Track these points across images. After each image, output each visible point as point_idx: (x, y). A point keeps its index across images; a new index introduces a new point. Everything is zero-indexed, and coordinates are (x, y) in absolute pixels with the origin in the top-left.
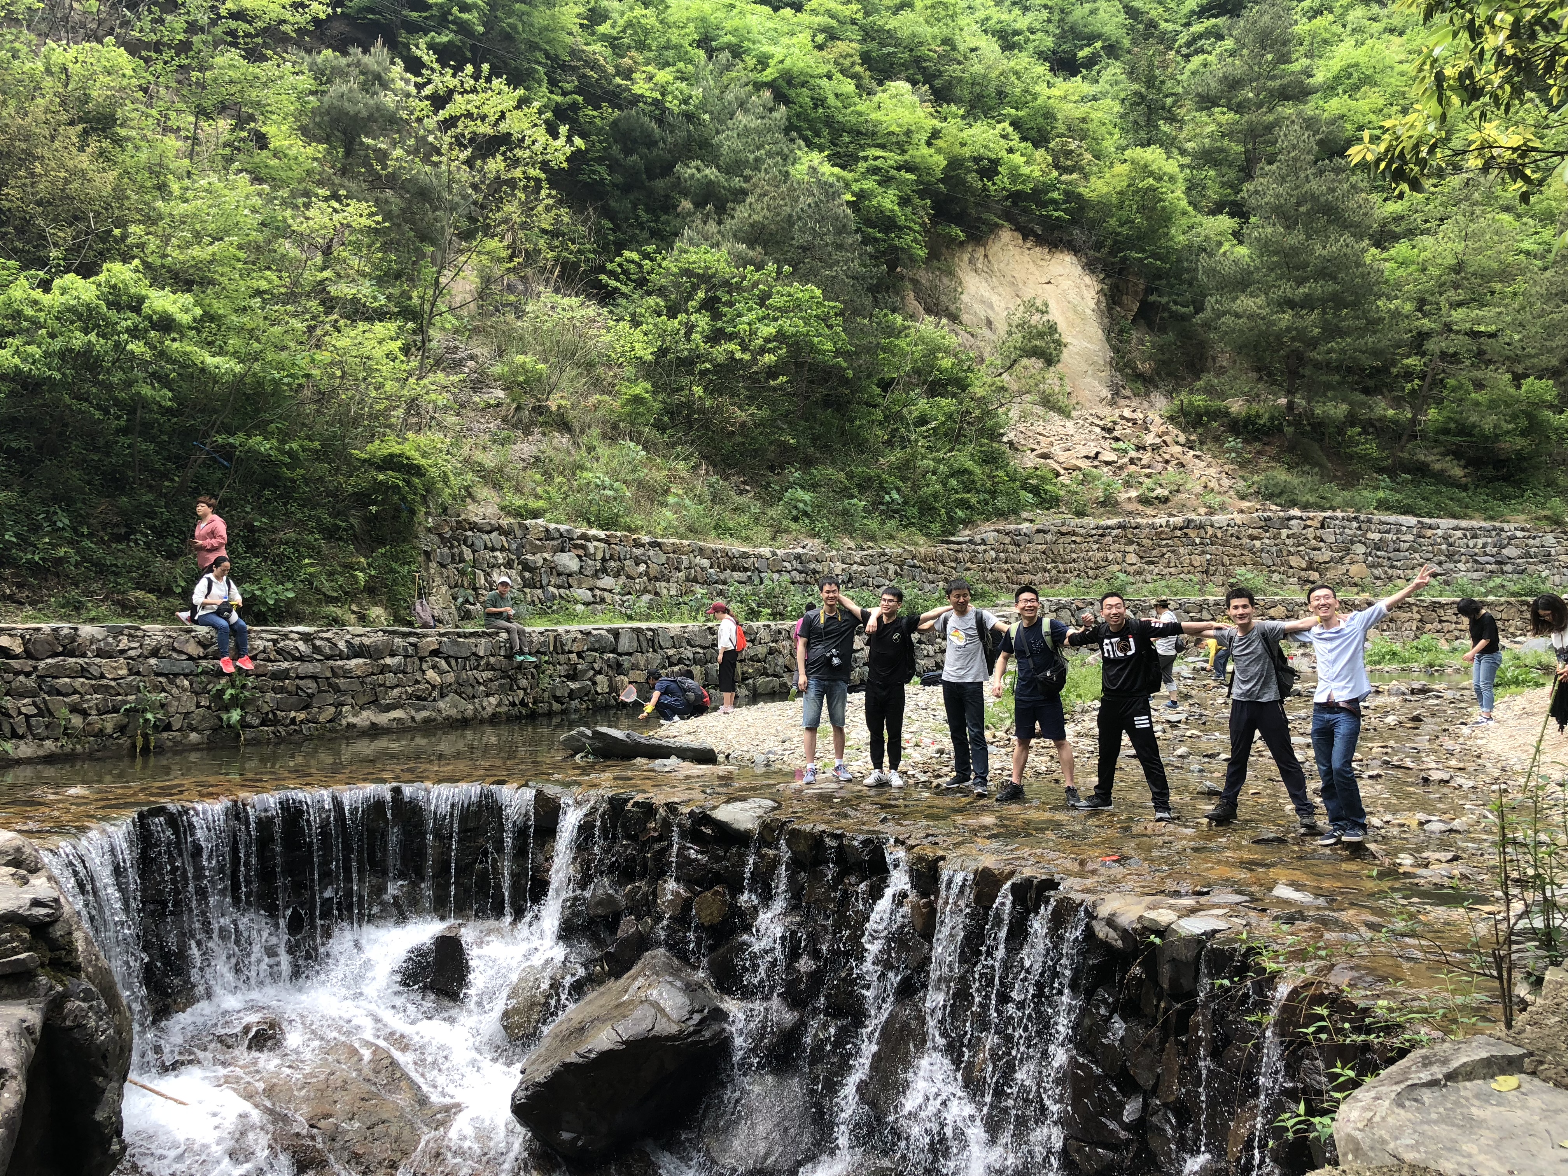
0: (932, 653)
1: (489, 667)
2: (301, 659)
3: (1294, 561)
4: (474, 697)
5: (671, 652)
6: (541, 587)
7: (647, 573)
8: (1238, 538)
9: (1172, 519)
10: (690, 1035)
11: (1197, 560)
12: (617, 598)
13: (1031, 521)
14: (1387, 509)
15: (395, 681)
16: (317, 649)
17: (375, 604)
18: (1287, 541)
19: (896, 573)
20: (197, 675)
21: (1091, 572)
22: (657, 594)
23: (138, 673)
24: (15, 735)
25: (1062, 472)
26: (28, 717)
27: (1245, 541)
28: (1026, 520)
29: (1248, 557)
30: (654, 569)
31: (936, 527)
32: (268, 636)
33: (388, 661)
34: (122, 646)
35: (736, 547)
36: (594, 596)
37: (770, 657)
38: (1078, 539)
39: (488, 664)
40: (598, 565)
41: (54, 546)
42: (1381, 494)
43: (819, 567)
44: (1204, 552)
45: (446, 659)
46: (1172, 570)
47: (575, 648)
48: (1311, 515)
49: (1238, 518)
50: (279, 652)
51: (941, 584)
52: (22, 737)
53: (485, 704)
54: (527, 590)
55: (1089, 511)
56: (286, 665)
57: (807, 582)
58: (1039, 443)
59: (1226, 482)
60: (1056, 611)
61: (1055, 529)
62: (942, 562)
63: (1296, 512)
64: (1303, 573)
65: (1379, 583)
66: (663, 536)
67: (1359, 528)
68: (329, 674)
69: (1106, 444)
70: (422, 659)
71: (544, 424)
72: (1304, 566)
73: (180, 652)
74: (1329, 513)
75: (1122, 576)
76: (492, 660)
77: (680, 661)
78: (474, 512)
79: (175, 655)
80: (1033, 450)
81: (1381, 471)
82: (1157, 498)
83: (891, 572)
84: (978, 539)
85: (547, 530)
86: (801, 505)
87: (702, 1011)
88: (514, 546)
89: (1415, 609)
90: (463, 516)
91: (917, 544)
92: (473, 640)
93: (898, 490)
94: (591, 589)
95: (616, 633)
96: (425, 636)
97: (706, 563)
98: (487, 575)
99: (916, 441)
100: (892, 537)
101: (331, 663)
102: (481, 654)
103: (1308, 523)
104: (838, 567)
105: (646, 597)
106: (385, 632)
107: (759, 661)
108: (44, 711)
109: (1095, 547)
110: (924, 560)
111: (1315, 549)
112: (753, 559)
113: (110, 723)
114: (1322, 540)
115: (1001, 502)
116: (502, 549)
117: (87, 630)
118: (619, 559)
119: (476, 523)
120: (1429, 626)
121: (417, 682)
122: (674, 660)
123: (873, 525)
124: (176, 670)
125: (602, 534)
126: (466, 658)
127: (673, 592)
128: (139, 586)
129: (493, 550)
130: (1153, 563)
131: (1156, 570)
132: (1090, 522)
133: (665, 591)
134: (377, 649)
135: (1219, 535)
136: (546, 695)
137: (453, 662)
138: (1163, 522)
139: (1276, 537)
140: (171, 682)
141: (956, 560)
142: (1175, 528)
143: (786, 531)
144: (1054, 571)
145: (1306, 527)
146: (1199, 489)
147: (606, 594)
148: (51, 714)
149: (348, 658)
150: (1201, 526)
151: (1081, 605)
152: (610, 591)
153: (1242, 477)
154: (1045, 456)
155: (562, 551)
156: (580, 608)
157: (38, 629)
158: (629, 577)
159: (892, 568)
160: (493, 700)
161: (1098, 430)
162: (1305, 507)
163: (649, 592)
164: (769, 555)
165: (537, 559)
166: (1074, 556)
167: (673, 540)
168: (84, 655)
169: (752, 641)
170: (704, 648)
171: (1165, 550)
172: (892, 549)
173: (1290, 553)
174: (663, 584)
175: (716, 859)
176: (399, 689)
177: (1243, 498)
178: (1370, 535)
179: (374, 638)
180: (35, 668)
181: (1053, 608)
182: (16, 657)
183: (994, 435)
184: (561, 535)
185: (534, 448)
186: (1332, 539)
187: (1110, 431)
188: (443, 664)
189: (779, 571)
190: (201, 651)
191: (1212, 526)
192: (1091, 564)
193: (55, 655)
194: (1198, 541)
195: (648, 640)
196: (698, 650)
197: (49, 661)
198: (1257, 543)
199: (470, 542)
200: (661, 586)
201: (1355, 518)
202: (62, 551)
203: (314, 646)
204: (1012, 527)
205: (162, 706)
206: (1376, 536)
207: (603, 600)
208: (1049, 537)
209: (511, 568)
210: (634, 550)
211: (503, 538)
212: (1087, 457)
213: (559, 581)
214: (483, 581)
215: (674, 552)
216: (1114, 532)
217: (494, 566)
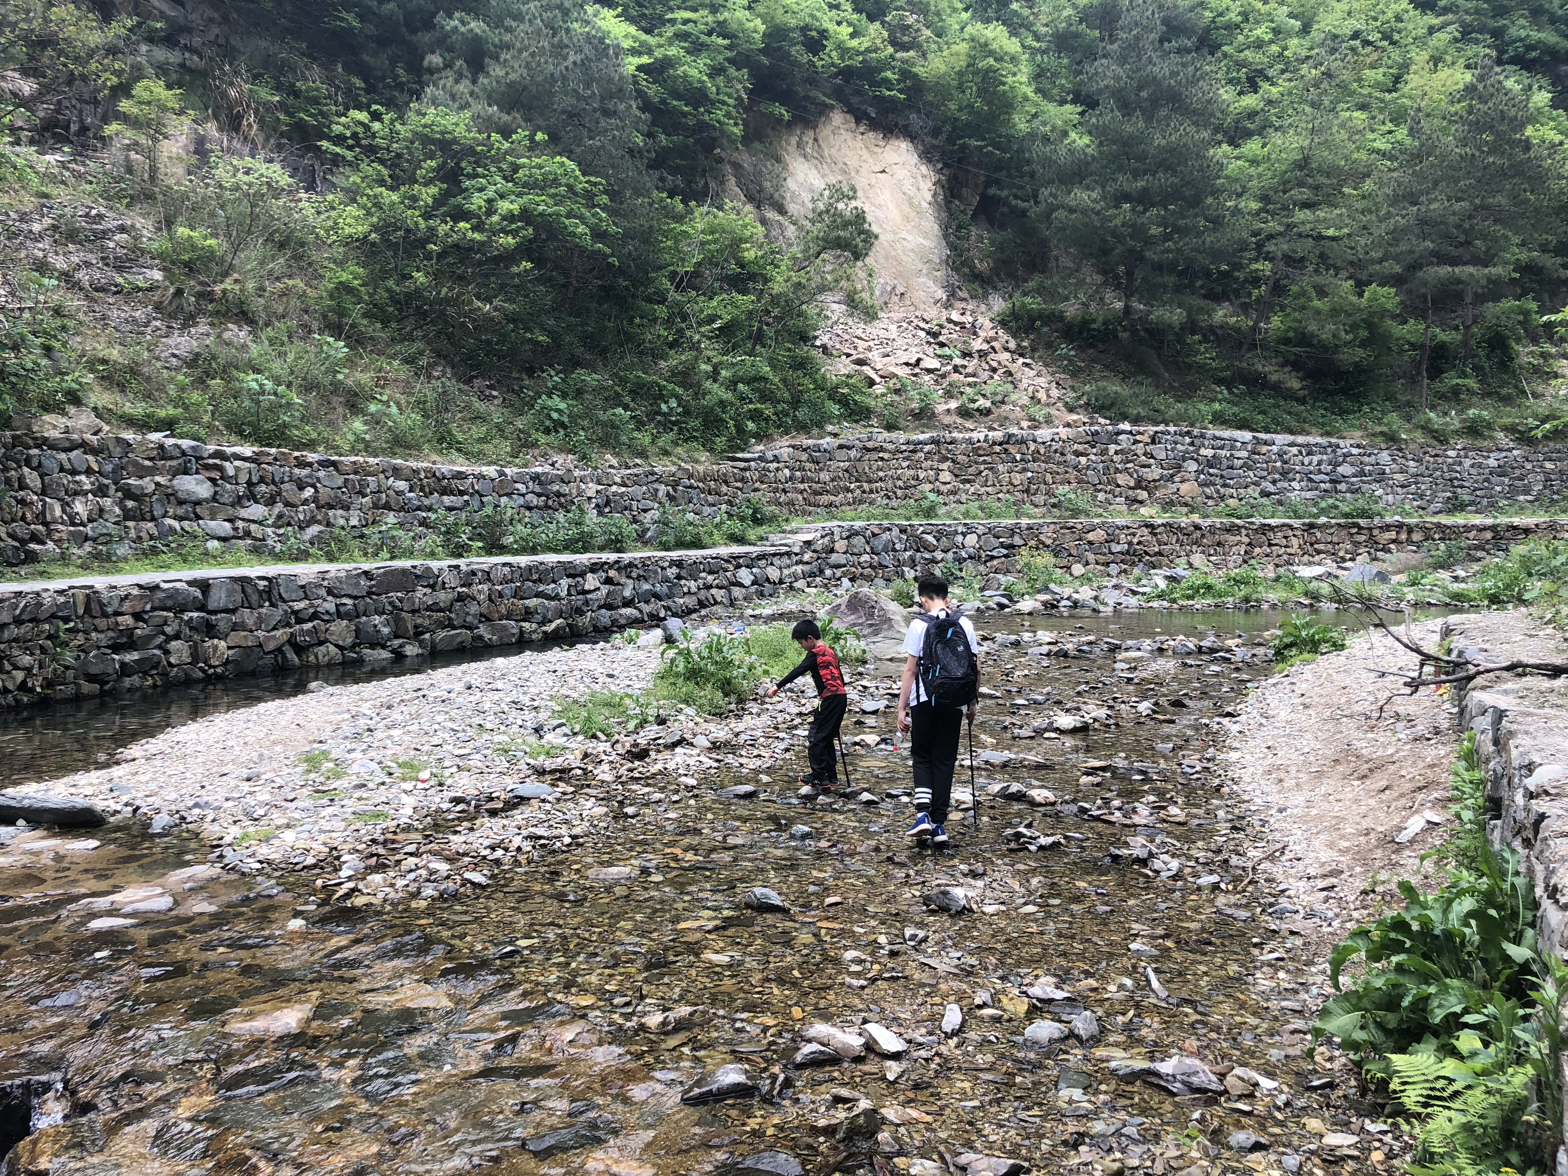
0: (694, 589)
3: (1122, 479)
5: (299, 606)
6: (153, 519)
7: (315, 500)
8: (1062, 454)
9: (991, 434)
11: (1017, 478)
12: (270, 531)
13: (836, 435)
14: (1222, 423)
18: (1115, 458)
19: (668, 494)
21: (899, 493)
22: (328, 524)
25: (878, 380)
27: (1070, 457)
28: (830, 434)
29: (1073, 475)
30: (325, 494)
31: (721, 442)
35: (449, 466)
36: (236, 529)
37: (457, 605)
38: (886, 456)
40: (241, 490)
42: (1217, 406)
43: (565, 489)
44: (1025, 470)
46: (990, 489)
48: (1142, 429)
49: (1064, 432)
51: (724, 507)
54: (131, 524)
55: (902, 423)
57: (547, 507)
58: (855, 348)
59: (1055, 393)
60: (848, 538)
61: (861, 445)
62: (726, 482)
63: (1126, 426)
64: (1130, 492)
65: (1210, 502)
67: (1192, 444)
69: (930, 351)
71: (216, 313)
72: (1132, 484)
74: (1161, 428)
75: (932, 497)
77: (315, 616)
78: (51, 425)
80: (848, 355)
81: (1220, 382)
82: (978, 410)
83: (660, 494)
84: (769, 455)
85: (161, 447)
86: (555, 415)
88: (109, 468)
89: (1244, 532)
91: (697, 461)
93: (678, 397)
94: (230, 521)
97: (402, 485)
98: (65, 505)
99: (699, 342)
100: (666, 453)
103: (1138, 438)
104: (591, 489)
105: (314, 530)
107: (441, 610)
109: (905, 464)
110: (703, 480)
111: (1144, 466)
112: (471, 479)
114: (1152, 457)
115: (802, 413)
116: (89, 472)
118: (274, 482)
119: (48, 439)
120: (1257, 550)
122: (305, 615)
123: (643, 438)
125: (246, 451)
127: (354, 522)
129: (74, 472)
130: (969, 481)
131: (972, 490)
132: (901, 437)
133: (342, 522)
135: (1042, 451)
136: (70, 674)
138: (982, 437)
139: (1104, 452)
141: (743, 480)
142: (994, 443)
144: (858, 491)
145: (1136, 442)
146: (1025, 400)
147: (253, 527)
150: (1023, 442)
151: (876, 531)
152: (260, 523)
153: (1073, 388)
154: (861, 362)
155: (186, 472)
156: (213, 545)
158: (288, 504)
159: (662, 489)
161: (922, 334)
162: (1136, 421)
163: (319, 522)
164: (494, 475)
165: (146, 484)
166: (881, 474)
167: (356, 458)
169: (432, 587)
170: (355, 598)
171: (982, 467)
172: (664, 467)
173: (1117, 471)
174: (340, 512)
177: (1071, 410)
178: (1203, 452)
181: (844, 535)
183: (804, 338)
184: (184, 454)
185: (195, 342)
186: (1162, 455)
187: (935, 335)
189: (509, 495)
191: (1035, 441)
192: (900, 483)
194: (1018, 457)
195: (260, 592)
196: (345, 600)
198: (1083, 460)
199: (35, 463)
200: (337, 516)
201: (1188, 433)
204: (811, 442)
206: (1209, 453)
207: (248, 535)
208: (853, 453)
209: (105, 495)
210: (296, 471)
211: (90, 458)
212: (907, 364)
213: (180, 511)
214: (58, 512)
215: (356, 473)
216: (927, 448)
217: (76, 493)
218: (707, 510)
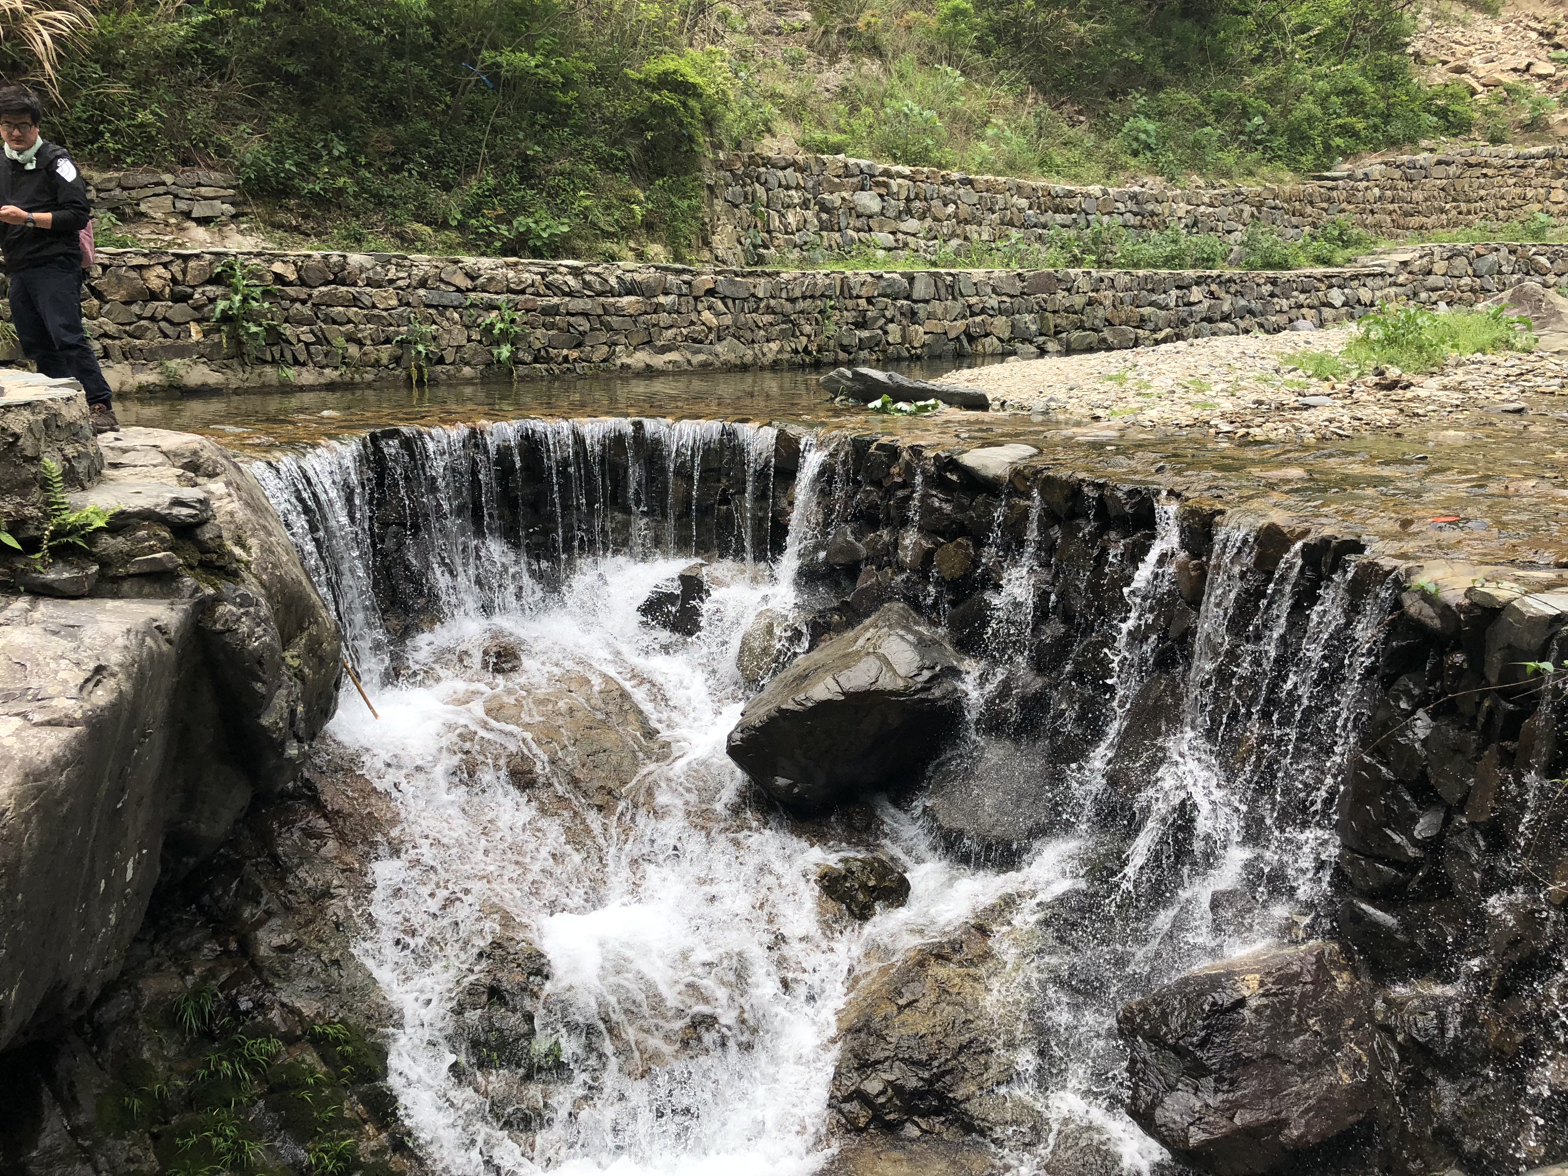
0: (1285, 308)
1: (770, 310)
2: (570, 294)
4: (753, 342)
5: (973, 300)
6: (840, 230)
7: (956, 215)
10: (917, 692)
12: (922, 243)
13: (1432, 150)
15: (669, 322)
16: (587, 285)
17: (654, 241)
19: (1252, 215)
20: (466, 308)
21: (1501, 214)
22: (966, 238)
23: (408, 304)
24: (296, 362)
25: (1480, 89)
26: (307, 345)
28: (1425, 149)
30: (965, 210)
31: (1307, 160)
32: (536, 269)
33: (662, 299)
34: (390, 276)
35: (1060, 185)
36: (897, 241)
37: (1088, 309)
38: (1490, 172)
39: (768, 307)
40: (902, 205)
41: (334, 176)
43: (1158, 209)
45: (723, 299)
47: (864, 292)
50: (548, 286)
51: (1307, 229)
52: (304, 364)
53: (765, 350)
54: (824, 233)
55: (1509, 136)
56: (556, 300)
57: (1143, 227)
58: (1453, 54)
60: (1449, 258)
61: (1462, 160)
62: (1311, 203)
66: (977, 173)
68: (600, 311)
69: (1542, 54)
70: (696, 298)
71: (853, 49)
73: (448, 283)
75: (1543, 217)
76: (773, 302)
77: (983, 311)
78: (769, 147)
79: (443, 286)
80: (1444, 63)
83: (1246, 215)
84: (1359, 173)
85: (846, 166)
86: (1143, 136)
87: (933, 668)
88: (810, 184)
90: (757, 151)
91: (1281, 181)
92: (751, 280)
93: (1264, 115)
94: (893, 233)
95: (911, 279)
96: (699, 274)
97: (1024, 203)
98: (782, 216)
99: (1293, 52)
100: (1251, 173)
101: (602, 299)
102: (761, 295)
104: (1182, 208)
105: (955, 242)
106: (657, 268)
107: (1075, 313)
108: (322, 339)
109: (1511, 181)
110: (1288, 200)
112: (1079, 198)
113: (385, 353)
115: (1396, 128)
116: (798, 187)
117: (356, 259)
118: (926, 199)
119: (770, 158)
121: (692, 323)
122: (977, 309)
123: (1228, 158)
124: (446, 302)
125: (907, 170)
126: (745, 300)
127: (985, 237)
128: (418, 219)
129: (788, 188)
132: (1509, 150)
133: (976, 236)
134: (648, 286)
136: (832, 342)
137: (730, 303)
140: (442, 314)
141: (1329, 200)
143: (1124, 168)
144: (1454, 212)
147: (910, 239)
148: (329, 343)
149: (620, 295)
151: (1482, 251)
152: (914, 235)
154: (1460, 70)
155: (862, 189)
156: (881, 253)
157: (309, 256)
158: (935, 219)
159: (1247, 210)
160: (774, 346)
161: (1534, 35)
163: (958, 236)
164: (1099, 194)
165: (835, 199)
166: (1482, 193)
167: (989, 177)
168: (354, 284)
169: (1069, 290)
170: (1012, 296)
172: (1250, 187)
174: (975, 227)
175: (960, 508)
176: (674, 331)
179: (645, 275)
180: (310, 296)
181: (1445, 256)
182: (291, 284)
183: (1396, 45)
184: (862, 172)
185: (841, 77)
188: (719, 305)
189: (1110, 213)
190: (469, 284)
192: (1503, 203)
193: (327, 283)
195: (947, 286)
196: (1005, 298)
197: (322, 289)
199: (763, 180)
200: (971, 230)
202: (341, 182)
203: (584, 280)
204: (1405, 158)
205: (434, 338)
207: (906, 244)
208: (1452, 170)
209: (807, 209)
210: (943, 188)
211: (798, 175)
212: (1515, 70)
213: (859, 224)
214: (777, 223)
215: (988, 191)
216: (1539, 163)
217: (788, 207)
218: (1292, 232)
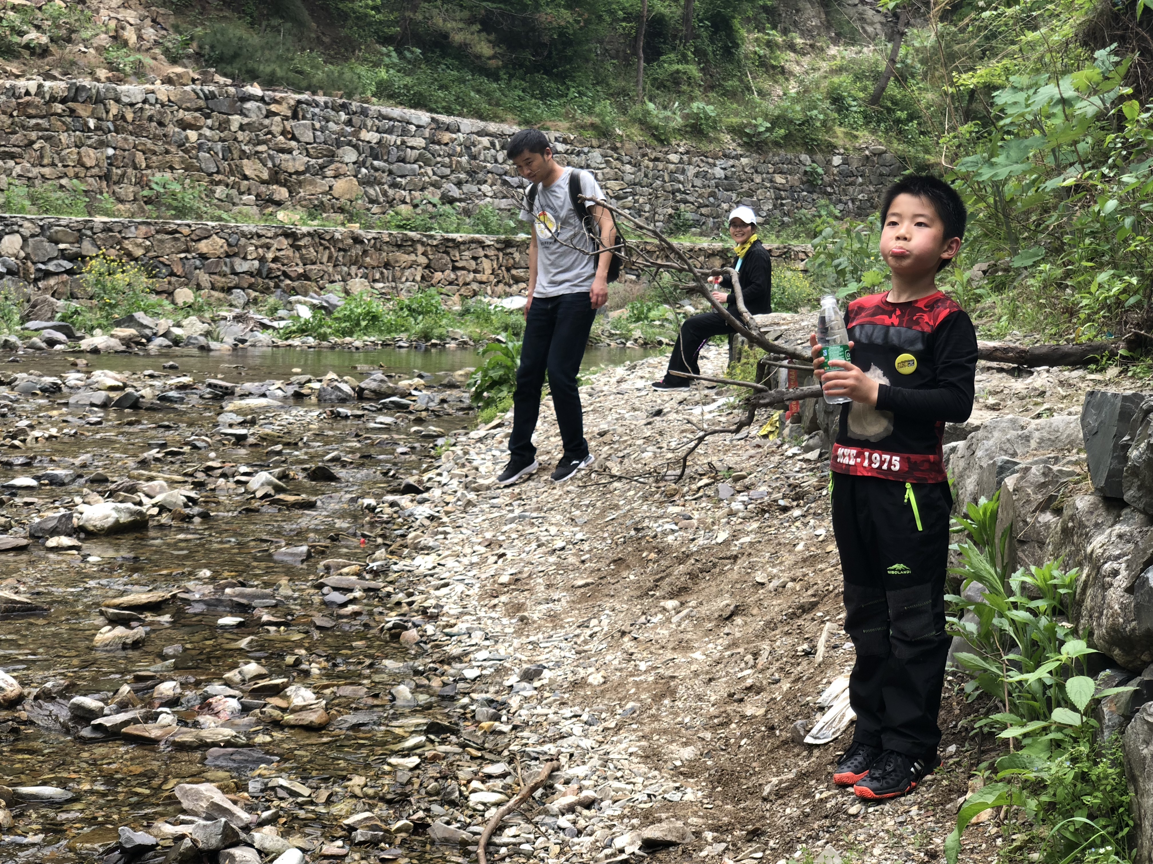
3: (250, 168)
8: (161, 124)
9: (48, 84)
11: (90, 157)
14: (391, 97)
18: (240, 135)
27: (172, 129)
29: (177, 156)
42: (383, 74)
44: (102, 144)
46: (46, 171)
48: (278, 95)
49: (163, 91)
59: (150, 33)
63: (256, 90)
64: (263, 188)
65: (375, 209)
67: (349, 123)
72: (265, 176)
74: (305, 96)
81: (386, 40)
82: (27, 46)
89: (420, 249)
103: (274, 108)
111: (282, 151)
114: (294, 138)
120: (438, 275)
130: (12, 156)
131: (18, 169)
135: (130, 117)
138: (32, 86)
139: (223, 126)
142: (53, 99)
145: (270, 114)
146: (104, 40)
150: (99, 100)
153: (177, 29)
162: (269, 83)
171: (34, 135)
173: (244, 155)
177: (174, 61)
178: (365, 135)
186: (308, 136)
191: (118, 100)
194: (92, 123)
198: (192, 135)
201: (344, 107)
206: (372, 137)
